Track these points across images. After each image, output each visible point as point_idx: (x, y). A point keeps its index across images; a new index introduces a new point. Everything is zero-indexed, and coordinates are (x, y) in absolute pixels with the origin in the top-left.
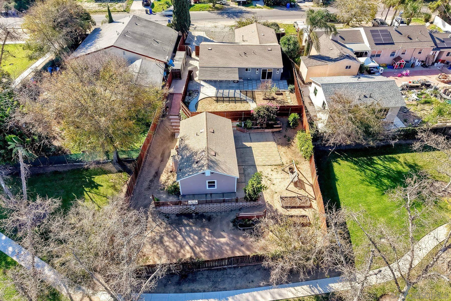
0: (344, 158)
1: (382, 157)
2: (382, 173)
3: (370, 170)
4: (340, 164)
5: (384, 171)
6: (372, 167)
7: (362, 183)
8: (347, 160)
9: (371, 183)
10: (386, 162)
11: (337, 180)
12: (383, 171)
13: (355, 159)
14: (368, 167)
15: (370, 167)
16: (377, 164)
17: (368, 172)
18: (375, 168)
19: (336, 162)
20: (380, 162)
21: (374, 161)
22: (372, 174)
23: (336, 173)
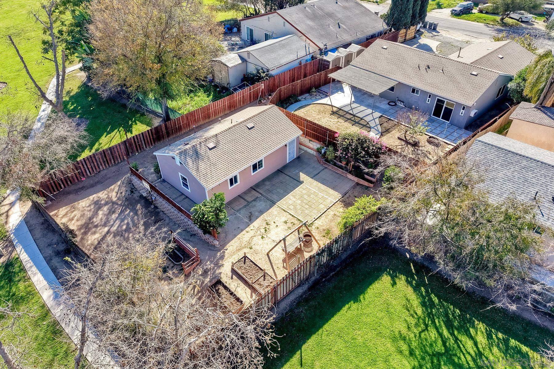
0: (414, 282)
1: (500, 335)
2: (459, 358)
3: (441, 335)
4: (394, 284)
5: (469, 358)
6: (452, 334)
7: (394, 339)
8: (416, 289)
9: (412, 353)
10: (495, 350)
11: (356, 300)
12: (467, 356)
13: (436, 300)
14: (444, 328)
15: (448, 329)
16: (471, 337)
17: (433, 334)
18: (456, 339)
19: (393, 278)
20: (481, 339)
21: (471, 330)
22: (435, 342)
23: (369, 290)
